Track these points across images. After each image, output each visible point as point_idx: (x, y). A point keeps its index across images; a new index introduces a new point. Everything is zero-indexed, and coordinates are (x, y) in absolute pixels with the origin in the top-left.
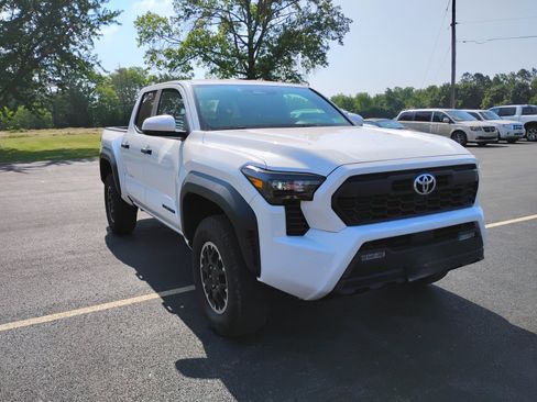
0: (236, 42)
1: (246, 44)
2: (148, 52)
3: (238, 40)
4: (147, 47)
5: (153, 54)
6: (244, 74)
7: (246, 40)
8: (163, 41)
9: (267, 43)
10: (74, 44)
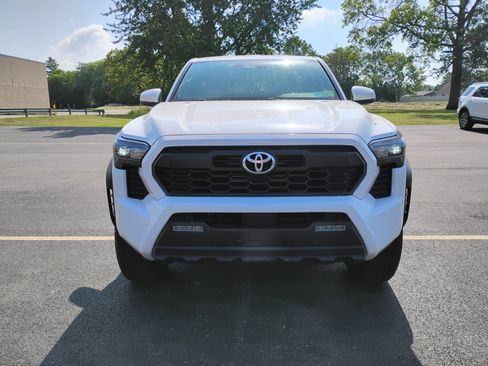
0: (446, 13)
1: (456, 14)
2: (352, 32)
3: (448, 11)
4: (350, 27)
5: (355, 33)
6: (449, 46)
7: (457, 10)
8: (366, 19)
9: (481, 11)
10: (282, 29)
